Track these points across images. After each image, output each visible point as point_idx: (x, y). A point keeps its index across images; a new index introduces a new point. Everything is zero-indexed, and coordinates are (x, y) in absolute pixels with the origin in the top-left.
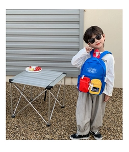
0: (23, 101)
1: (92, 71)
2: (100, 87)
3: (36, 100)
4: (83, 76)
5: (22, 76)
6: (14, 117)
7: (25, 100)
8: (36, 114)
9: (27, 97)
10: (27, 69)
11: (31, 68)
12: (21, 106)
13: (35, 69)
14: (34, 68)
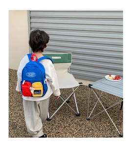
0: (99, 106)
1: (31, 75)
2: (42, 89)
3: (112, 108)
4: (24, 81)
5: (101, 82)
6: (89, 120)
7: (101, 106)
8: (110, 122)
9: (103, 103)
10: (107, 77)
11: (110, 76)
12: (96, 111)
13: (114, 78)
14: (114, 76)
